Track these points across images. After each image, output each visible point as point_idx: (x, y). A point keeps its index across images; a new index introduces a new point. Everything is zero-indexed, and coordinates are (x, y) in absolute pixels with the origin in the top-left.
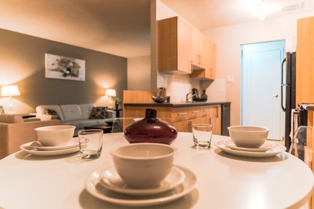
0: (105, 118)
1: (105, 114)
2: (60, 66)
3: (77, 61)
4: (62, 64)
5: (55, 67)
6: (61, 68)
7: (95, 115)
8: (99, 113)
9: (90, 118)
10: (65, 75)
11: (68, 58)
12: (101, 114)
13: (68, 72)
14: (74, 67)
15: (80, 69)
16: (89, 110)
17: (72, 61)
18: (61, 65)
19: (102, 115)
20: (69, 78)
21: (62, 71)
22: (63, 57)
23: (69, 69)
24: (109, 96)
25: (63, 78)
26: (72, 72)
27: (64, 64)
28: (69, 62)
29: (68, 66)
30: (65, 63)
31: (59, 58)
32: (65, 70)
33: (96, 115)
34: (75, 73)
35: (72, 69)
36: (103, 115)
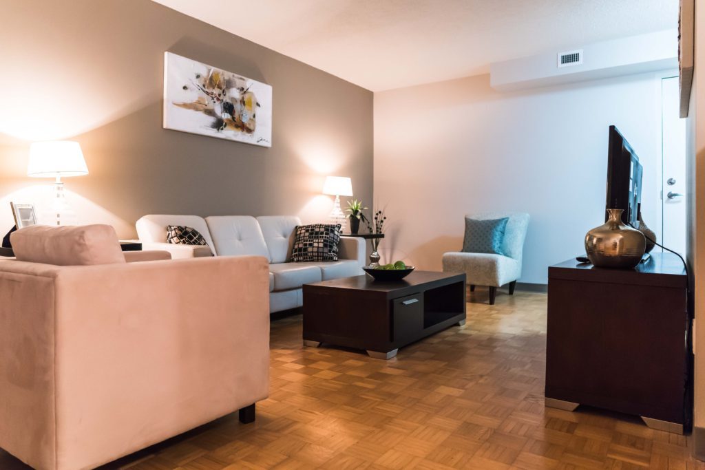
0: (335, 258)
1: (335, 248)
2: (205, 95)
3: (251, 84)
4: (210, 90)
5: (193, 96)
6: (208, 101)
7: (306, 249)
8: (318, 244)
9: (289, 260)
10: (219, 125)
11: (227, 75)
12: (325, 245)
13: (226, 116)
14: (243, 102)
15: (258, 111)
16: (285, 236)
17: (239, 83)
18: (207, 93)
19: (326, 250)
20: (229, 133)
21: (210, 112)
22: (213, 69)
23: (229, 108)
24: (334, 197)
25: (213, 133)
26: (236, 115)
27: (216, 91)
28: (229, 84)
29: (227, 99)
30: (219, 87)
31: (203, 69)
32: (218, 109)
33: (310, 249)
34: (245, 120)
35: (237, 107)
36: (330, 251)
